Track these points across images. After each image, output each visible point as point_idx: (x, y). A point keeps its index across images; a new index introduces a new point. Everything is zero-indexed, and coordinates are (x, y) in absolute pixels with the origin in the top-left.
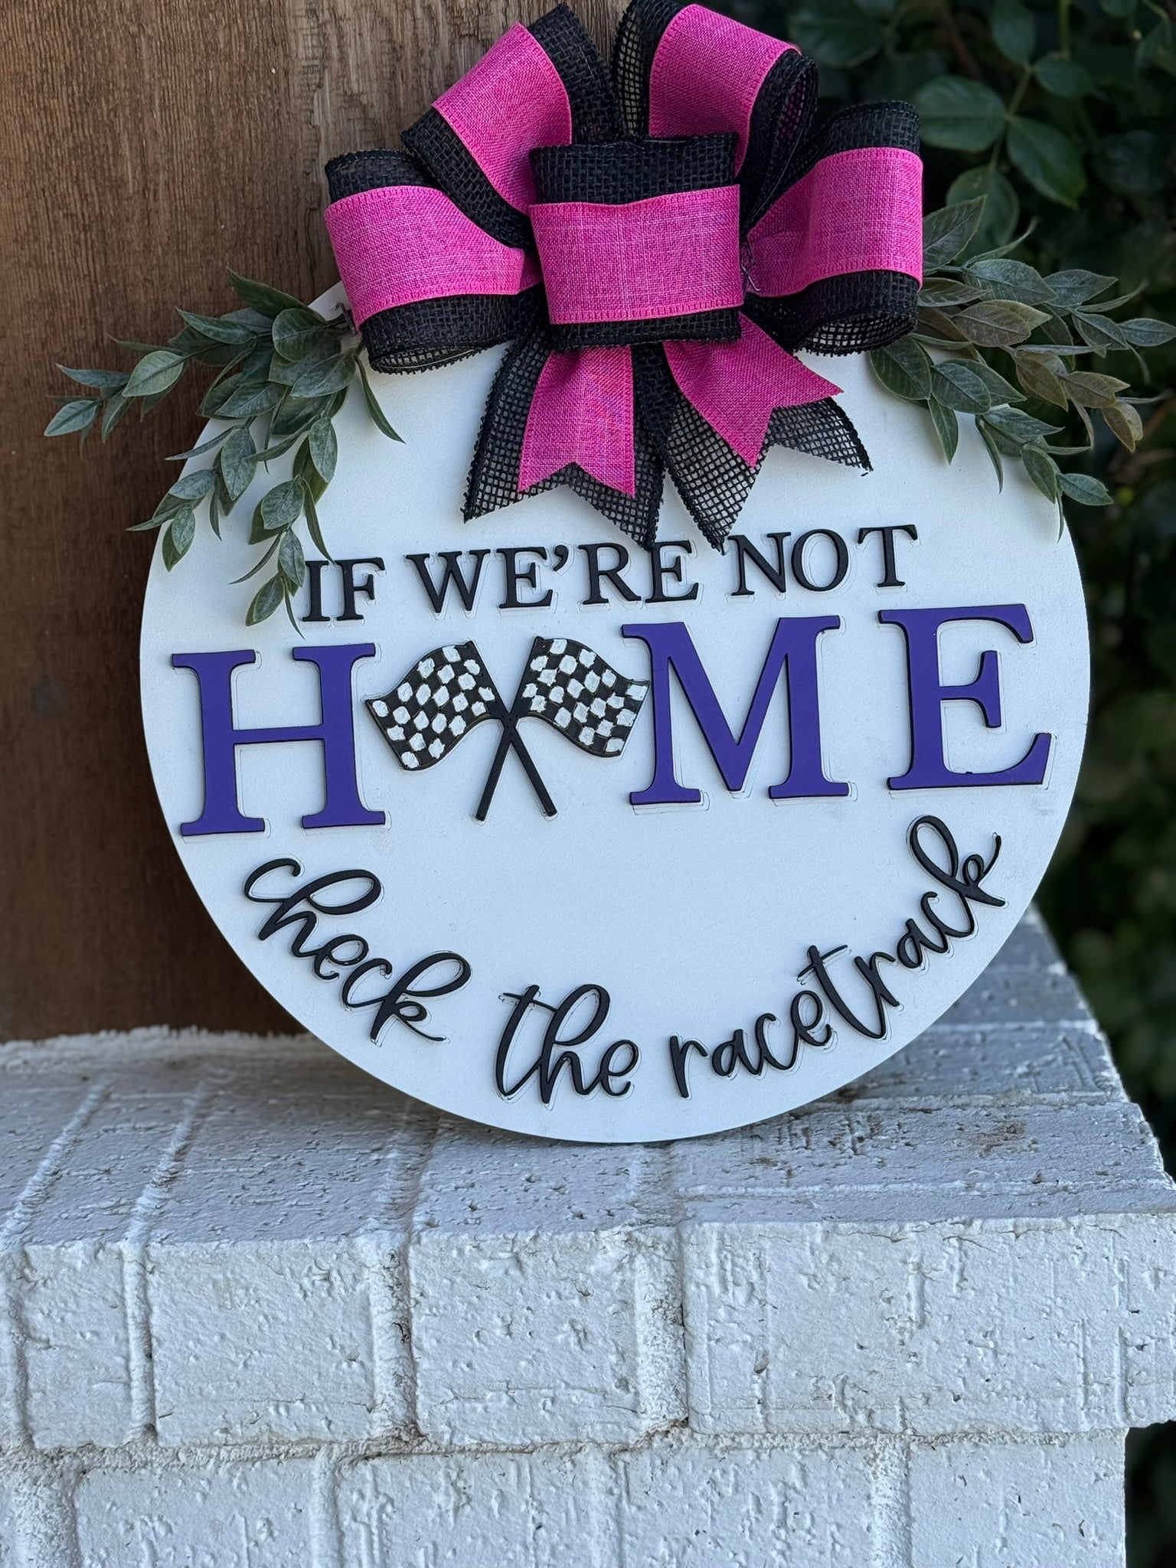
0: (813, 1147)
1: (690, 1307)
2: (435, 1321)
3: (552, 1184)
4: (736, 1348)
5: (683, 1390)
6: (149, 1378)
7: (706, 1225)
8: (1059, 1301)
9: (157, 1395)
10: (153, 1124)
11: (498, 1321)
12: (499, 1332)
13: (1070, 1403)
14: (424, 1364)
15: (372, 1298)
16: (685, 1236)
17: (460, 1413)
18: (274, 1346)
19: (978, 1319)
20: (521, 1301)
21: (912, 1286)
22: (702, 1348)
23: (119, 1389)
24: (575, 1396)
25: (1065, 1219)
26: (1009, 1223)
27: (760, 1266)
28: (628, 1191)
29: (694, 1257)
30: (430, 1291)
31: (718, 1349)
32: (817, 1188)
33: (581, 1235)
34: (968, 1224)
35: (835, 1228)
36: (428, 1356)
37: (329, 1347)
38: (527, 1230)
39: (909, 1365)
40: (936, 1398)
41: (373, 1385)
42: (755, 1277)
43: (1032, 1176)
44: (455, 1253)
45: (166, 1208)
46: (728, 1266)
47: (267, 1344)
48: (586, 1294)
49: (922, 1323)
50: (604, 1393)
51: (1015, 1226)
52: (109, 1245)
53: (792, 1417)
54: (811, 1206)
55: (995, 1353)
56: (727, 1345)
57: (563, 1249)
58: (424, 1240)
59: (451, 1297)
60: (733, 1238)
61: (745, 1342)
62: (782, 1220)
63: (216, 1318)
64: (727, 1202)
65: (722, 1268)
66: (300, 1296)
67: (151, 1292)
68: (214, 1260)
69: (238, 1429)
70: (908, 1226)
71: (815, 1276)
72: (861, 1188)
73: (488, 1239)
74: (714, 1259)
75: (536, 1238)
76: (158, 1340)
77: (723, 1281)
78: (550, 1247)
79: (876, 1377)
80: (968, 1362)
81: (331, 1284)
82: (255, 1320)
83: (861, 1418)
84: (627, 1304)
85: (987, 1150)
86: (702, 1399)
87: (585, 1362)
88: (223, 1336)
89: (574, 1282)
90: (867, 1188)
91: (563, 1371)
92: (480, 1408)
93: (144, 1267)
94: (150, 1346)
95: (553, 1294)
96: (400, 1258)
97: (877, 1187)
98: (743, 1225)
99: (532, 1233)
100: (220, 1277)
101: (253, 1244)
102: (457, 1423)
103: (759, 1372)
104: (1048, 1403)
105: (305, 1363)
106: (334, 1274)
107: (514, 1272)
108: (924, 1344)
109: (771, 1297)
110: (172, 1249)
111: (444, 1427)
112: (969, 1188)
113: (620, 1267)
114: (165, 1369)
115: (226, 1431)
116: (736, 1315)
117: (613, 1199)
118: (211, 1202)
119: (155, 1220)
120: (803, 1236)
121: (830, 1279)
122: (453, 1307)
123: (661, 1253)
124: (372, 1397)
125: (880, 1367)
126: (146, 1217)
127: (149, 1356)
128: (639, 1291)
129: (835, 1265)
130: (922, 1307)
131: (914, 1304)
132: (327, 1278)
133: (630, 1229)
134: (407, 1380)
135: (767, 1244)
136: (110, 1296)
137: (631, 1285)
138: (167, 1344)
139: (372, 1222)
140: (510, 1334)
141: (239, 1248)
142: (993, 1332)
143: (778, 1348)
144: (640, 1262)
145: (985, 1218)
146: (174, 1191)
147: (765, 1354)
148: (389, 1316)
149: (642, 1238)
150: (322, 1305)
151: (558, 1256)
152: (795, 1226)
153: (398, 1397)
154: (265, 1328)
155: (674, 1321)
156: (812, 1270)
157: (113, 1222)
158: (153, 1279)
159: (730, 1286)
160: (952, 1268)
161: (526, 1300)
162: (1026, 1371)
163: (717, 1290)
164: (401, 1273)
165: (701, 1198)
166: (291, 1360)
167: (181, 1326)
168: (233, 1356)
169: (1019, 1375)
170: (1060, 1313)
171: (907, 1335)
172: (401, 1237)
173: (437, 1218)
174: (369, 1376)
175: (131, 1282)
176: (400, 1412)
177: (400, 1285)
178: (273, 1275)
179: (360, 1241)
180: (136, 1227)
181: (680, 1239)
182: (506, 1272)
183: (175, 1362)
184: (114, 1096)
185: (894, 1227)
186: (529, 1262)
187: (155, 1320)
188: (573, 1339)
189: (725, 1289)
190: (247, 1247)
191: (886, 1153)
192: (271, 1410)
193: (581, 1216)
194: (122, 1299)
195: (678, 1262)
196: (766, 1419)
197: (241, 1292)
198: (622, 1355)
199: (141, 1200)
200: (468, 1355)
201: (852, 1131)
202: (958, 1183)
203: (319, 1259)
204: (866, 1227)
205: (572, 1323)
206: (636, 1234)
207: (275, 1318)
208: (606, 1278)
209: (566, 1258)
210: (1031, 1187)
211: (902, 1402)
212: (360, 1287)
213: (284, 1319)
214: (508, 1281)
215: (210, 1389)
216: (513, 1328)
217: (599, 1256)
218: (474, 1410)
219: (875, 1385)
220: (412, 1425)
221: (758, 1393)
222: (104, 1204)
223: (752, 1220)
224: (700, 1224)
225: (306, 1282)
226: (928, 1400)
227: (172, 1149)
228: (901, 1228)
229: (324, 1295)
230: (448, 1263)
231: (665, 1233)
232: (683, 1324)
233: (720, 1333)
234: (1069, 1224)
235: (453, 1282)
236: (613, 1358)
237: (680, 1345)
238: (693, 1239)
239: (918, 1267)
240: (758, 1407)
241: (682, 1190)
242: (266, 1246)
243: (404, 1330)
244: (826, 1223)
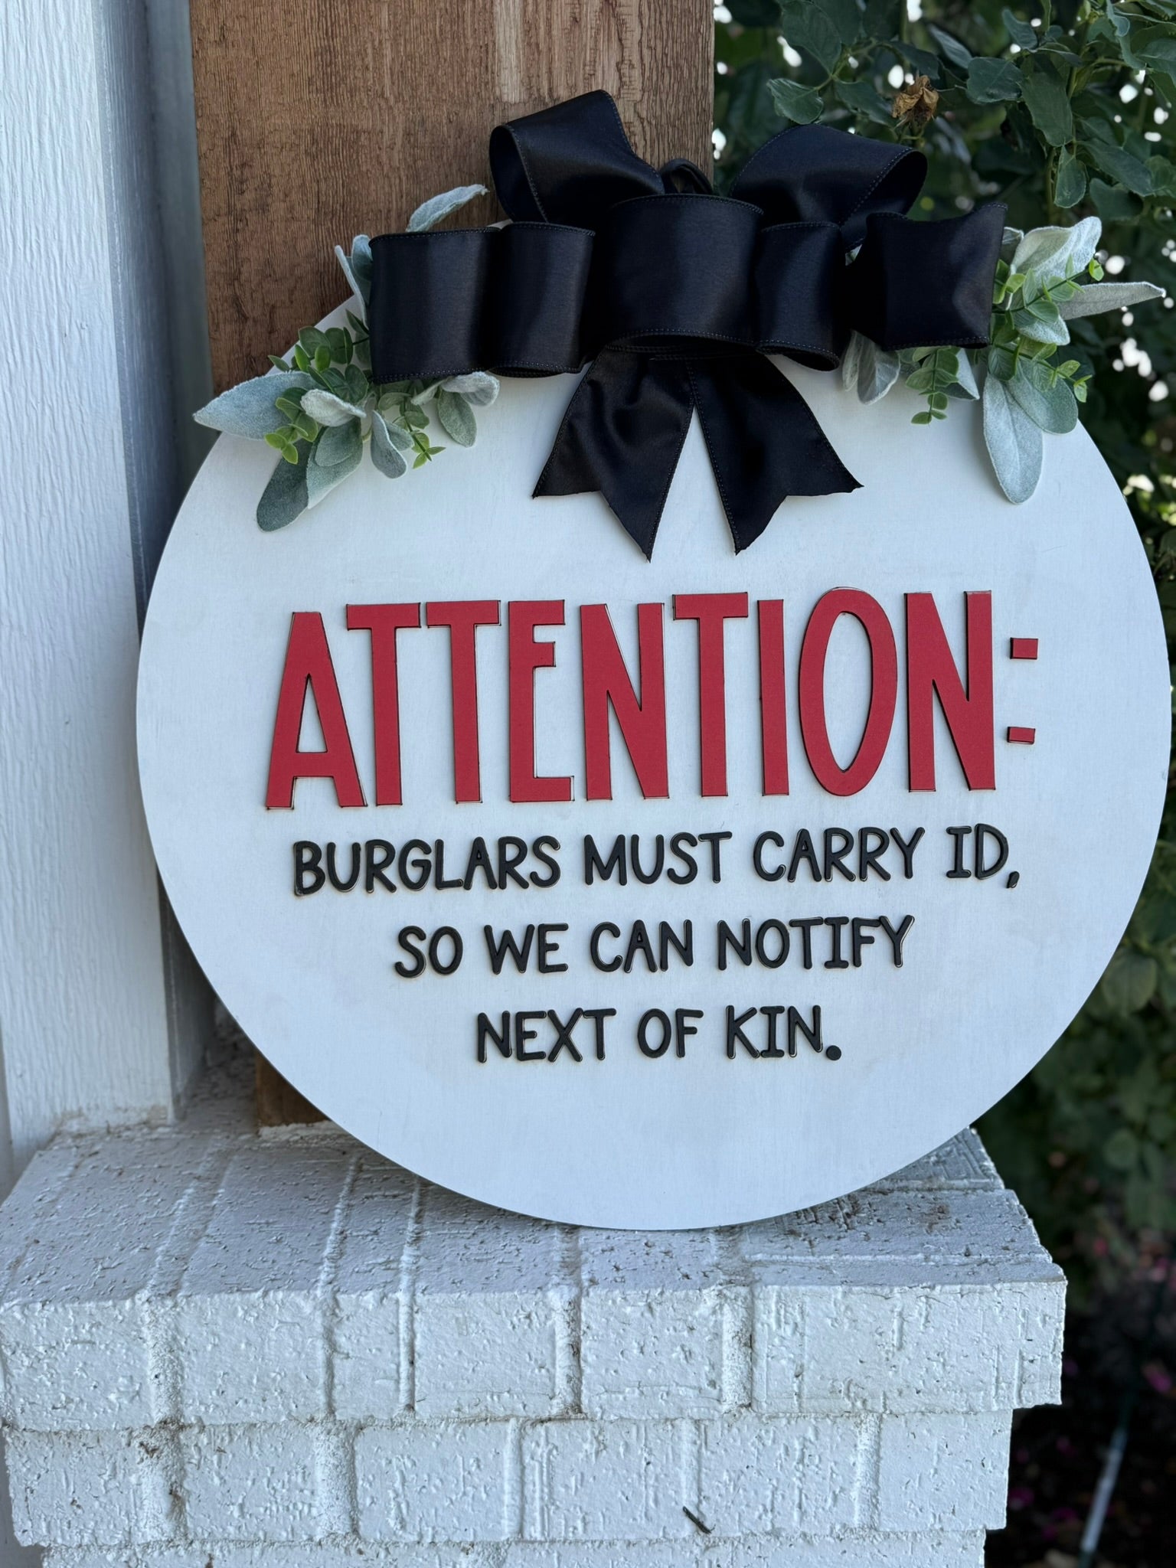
0: (821, 1221)
1: (757, 1337)
2: (596, 1344)
3: (663, 1249)
4: (784, 1362)
5: (749, 1387)
6: (411, 1377)
7: (769, 1287)
8: (985, 1334)
9: (417, 1388)
10: (396, 1192)
11: (636, 1345)
12: (636, 1351)
13: (987, 1394)
14: (587, 1371)
15: (557, 1330)
16: (756, 1294)
17: (609, 1402)
18: (493, 1358)
19: (935, 1345)
20: (651, 1333)
21: (895, 1325)
22: (762, 1363)
23: (391, 1384)
24: (682, 1391)
25: (992, 1286)
26: (958, 1288)
27: (802, 1312)
28: (712, 1257)
29: (762, 1307)
30: (593, 1326)
31: (772, 1362)
32: (832, 1257)
33: (691, 1293)
34: (932, 1288)
35: (850, 1291)
36: (590, 1366)
37: (528, 1359)
38: (656, 1288)
39: (890, 1373)
40: (905, 1392)
41: (554, 1383)
42: (799, 1319)
43: (963, 1250)
44: (610, 1302)
45: (420, 1263)
46: (782, 1312)
47: (488, 1357)
48: (692, 1329)
49: (900, 1347)
50: (700, 1390)
51: (961, 1290)
52: (390, 1295)
53: (816, 1404)
54: (831, 1273)
55: (944, 1365)
56: (778, 1361)
57: (679, 1301)
58: (591, 1294)
59: (606, 1329)
60: (786, 1295)
61: (790, 1359)
62: (817, 1284)
63: (457, 1341)
64: (779, 1268)
65: (778, 1312)
66: (510, 1328)
67: (416, 1325)
68: (457, 1305)
69: (466, 1409)
70: (896, 1289)
71: (836, 1319)
72: (859, 1258)
73: (631, 1294)
74: (773, 1308)
75: (662, 1293)
76: (419, 1355)
77: (778, 1322)
78: (671, 1300)
79: (870, 1380)
80: (927, 1371)
81: (531, 1321)
82: (482, 1343)
83: (859, 1404)
84: (717, 1336)
85: (930, 1227)
86: (761, 1393)
87: (689, 1370)
88: (460, 1353)
89: (685, 1321)
90: (864, 1258)
91: (675, 1376)
92: (621, 1397)
93: (412, 1309)
94: (413, 1357)
95: (671, 1329)
96: (575, 1305)
97: (869, 1258)
98: (793, 1288)
99: (659, 1290)
100: (461, 1316)
101: (483, 1295)
102: (606, 1407)
103: (797, 1376)
104: (973, 1394)
105: (512, 1369)
106: (534, 1315)
107: (647, 1315)
108: (901, 1360)
109: (808, 1331)
110: (431, 1297)
111: (598, 1409)
112: (927, 1259)
113: (714, 1312)
114: (422, 1372)
115: (459, 1410)
116: (786, 1343)
117: (704, 1263)
118: (448, 1259)
119: (416, 1272)
120: (830, 1295)
121: (846, 1320)
122: (608, 1335)
123: (740, 1303)
124: (553, 1390)
125: (873, 1374)
126: (410, 1272)
127: (412, 1363)
128: (726, 1327)
129: (849, 1313)
130: (901, 1338)
131: (896, 1336)
132: (528, 1317)
133: (720, 1287)
134: (576, 1380)
135: (807, 1299)
136: (389, 1327)
137: (721, 1324)
138: (424, 1357)
139: (556, 1279)
140: (642, 1352)
141: (473, 1297)
142: (943, 1353)
143: (809, 1362)
144: (726, 1308)
145: (943, 1284)
146: (422, 1248)
147: (802, 1366)
148: (566, 1341)
149: (728, 1294)
150: (525, 1334)
151: (675, 1305)
152: (825, 1288)
153: (569, 1390)
154: (488, 1348)
155: (745, 1345)
156: (835, 1315)
157: (388, 1276)
158: (418, 1317)
159: (783, 1324)
160: (921, 1315)
161: (654, 1331)
162: (962, 1376)
163: (774, 1327)
164: (576, 1314)
165: (759, 1263)
166: (503, 1367)
167: (434, 1345)
168: (466, 1365)
169: (958, 1378)
170: (985, 1341)
171: (890, 1355)
172: (575, 1291)
173: (597, 1277)
174: (552, 1378)
175: (403, 1318)
176: (570, 1399)
177: (574, 1322)
178: (494, 1315)
179: (551, 1294)
180: (405, 1280)
181: (753, 1295)
182: (642, 1314)
183: (428, 1368)
184: (365, 1167)
185: (887, 1290)
186: (657, 1309)
187: (418, 1343)
188: (682, 1356)
189: (779, 1326)
190: (478, 1297)
191: (868, 1228)
192: (488, 1397)
193: (687, 1277)
194: (397, 1329)
195: (751, 1310)
196: (800, 1405)
197: (473, 1325)
198: (713, 1366)
199: (404, 1258)
200: (615, 1366)
201: (842, 1209)
202: (920, 1256)
203: (524, 1305)
204: (870, 1289)
205: (683, 1347)
206: (725, 1291)
207: (494, 1341)
208: (706, 1319)
209: (681, 1306)
210: (965, 1260)
211: (885, 1394)
212: (549, 1323)
213: (499, 1341)
214: (643, 1320)
215: (450, 1385)
216: (645, 1349)
217: (702, 1305)
218: (617, 1399)
219: (869, 1385)
220: (577, 1408)
221: (796, 1389)
222: (380, 1260)
223: (798, 1284)
224: (766, 1286)
225: (515, 1319)
226: (900, 1393)
227: (412, 1214)
228: (891, 1291)
229: (526, 1327)
230: (605, 1309)
231: (743, 1291)
232: (751, 1347)
233: (774, 1353)
234: (994, 1289)
235: (608, 1320)
236: (707, 1368)
237: (748, 1359)
238: (761, 1296)
239: (900, 1314)
240: (795, 1398)
241: (747, 1257)
242: (492, 1297)
243: (576, 1350)
244: (844, 1286)
